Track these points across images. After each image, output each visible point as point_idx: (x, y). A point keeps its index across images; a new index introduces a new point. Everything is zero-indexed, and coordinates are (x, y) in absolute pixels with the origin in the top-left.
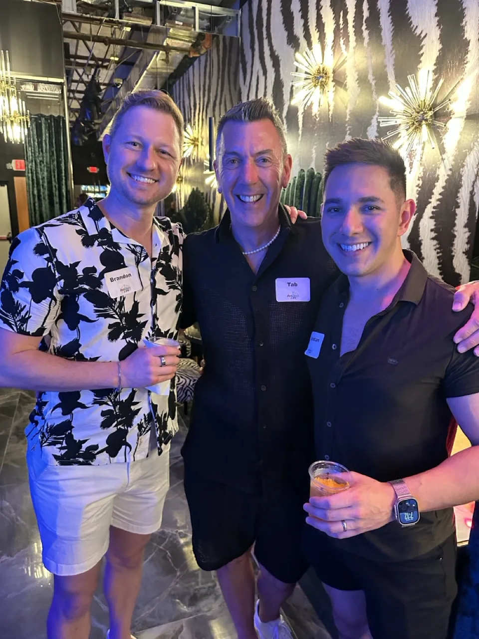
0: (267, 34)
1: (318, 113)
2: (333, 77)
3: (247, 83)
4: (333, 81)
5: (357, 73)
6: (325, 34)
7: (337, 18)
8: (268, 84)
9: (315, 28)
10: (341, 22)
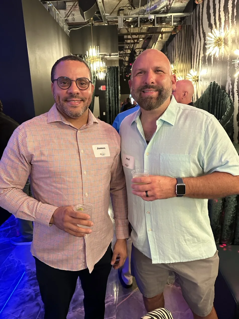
0: (201, 23)
1: (218, 57)
2: (224, 41)
3: (194, 45)
4: (224, 43)
5: (232, 39)
6: (221, 23)
7: (225, 16)
8: (201, 45)
9: (218, 20)
10: (227, 17)
